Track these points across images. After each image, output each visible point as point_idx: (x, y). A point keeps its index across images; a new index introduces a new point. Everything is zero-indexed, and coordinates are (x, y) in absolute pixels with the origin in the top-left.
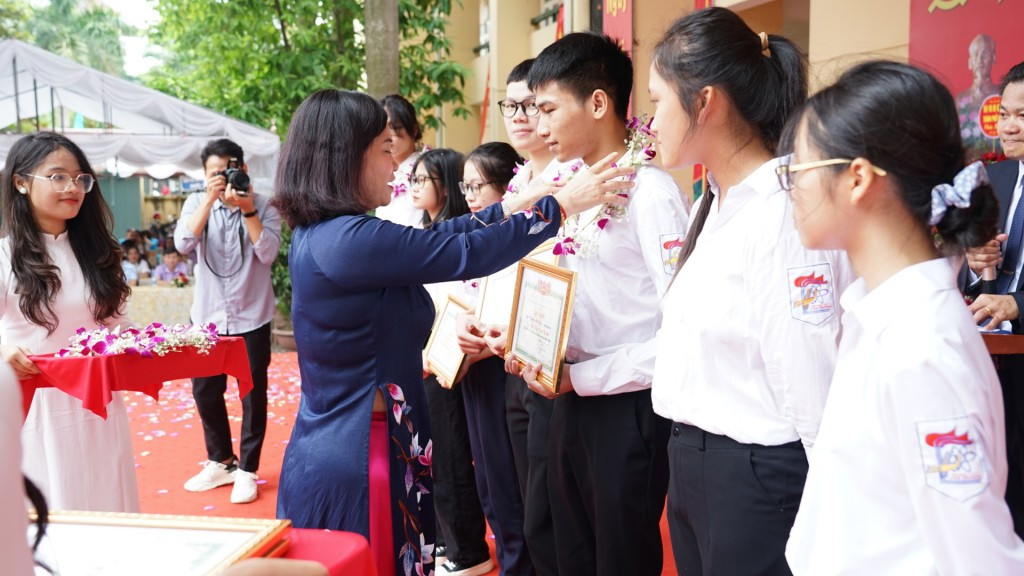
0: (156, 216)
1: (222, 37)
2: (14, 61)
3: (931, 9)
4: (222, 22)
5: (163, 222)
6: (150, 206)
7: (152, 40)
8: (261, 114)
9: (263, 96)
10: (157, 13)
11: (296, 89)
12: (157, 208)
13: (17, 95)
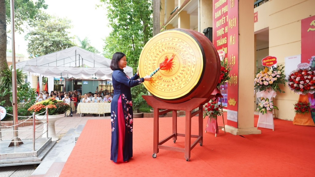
0: (101, 89)
1: (121, 46)
2: (76, 51)
3: (308, 31)
4: (121, 43)
5: (103, 90)
6: (100, 87)
7: (104, 49)
8: (128, 64)
9: (129, 59)
10: (105, 43)
11: (136, 58)
12: (101, 88)
13: (76, 61)
